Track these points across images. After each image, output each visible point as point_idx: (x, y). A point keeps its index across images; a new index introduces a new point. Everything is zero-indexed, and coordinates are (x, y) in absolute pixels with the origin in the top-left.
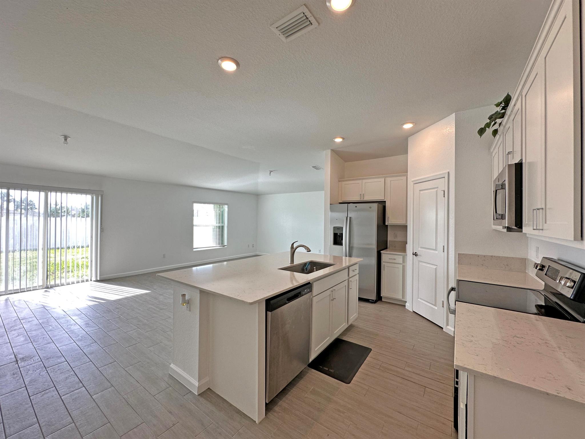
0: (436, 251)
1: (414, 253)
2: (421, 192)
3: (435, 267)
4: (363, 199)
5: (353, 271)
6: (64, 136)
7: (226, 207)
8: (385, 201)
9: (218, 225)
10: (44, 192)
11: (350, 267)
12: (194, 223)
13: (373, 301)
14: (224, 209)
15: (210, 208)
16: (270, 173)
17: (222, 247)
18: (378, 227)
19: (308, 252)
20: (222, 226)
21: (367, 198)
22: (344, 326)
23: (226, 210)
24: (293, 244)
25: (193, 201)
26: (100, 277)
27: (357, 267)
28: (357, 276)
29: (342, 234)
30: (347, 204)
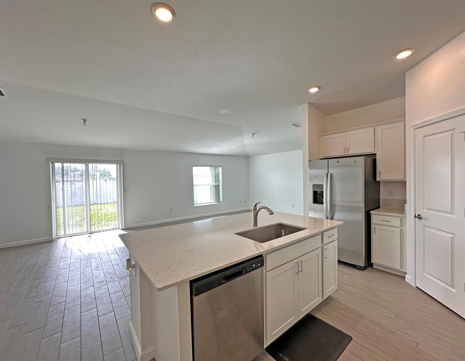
0: (453, 214)
1: (417, 215)
2: (427, 138)
3: (451, 236)
4: (348, 153)
5: (329, 237)
6: (83, 120)
7: (220, 168)
8: (376, 154)
9: (215, 184)
10: (84, 164)
11: (325, 233)
12: (194, 184)
13: (361, 268)
14: (219, 171)
15: (207, 170)
16: (253, 135)
17: (218, 203)
18: (366, 184)
19: (270, 214)
20: (218, 185)
21: (351, 152)
22: (318, 300)
23: (220, 172)
24: (256, 205)
25: (193, 165)
26: (125, 226)
27: (335, 232)
28: (335, 241)
29: (323, 192)
30: (327, 159)
